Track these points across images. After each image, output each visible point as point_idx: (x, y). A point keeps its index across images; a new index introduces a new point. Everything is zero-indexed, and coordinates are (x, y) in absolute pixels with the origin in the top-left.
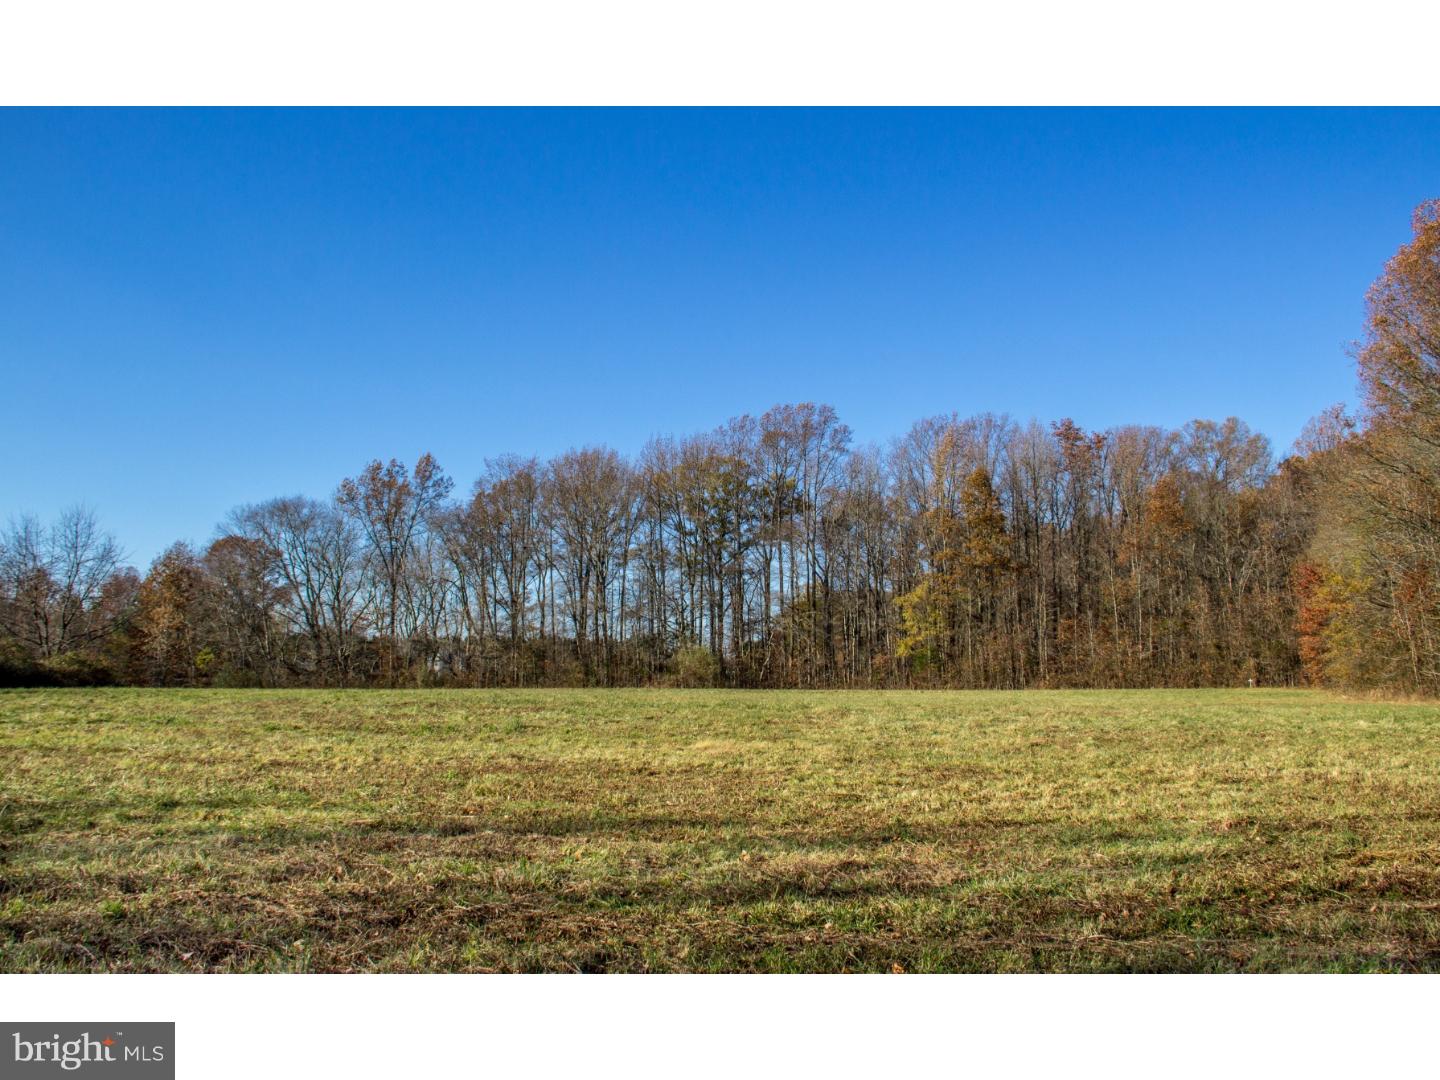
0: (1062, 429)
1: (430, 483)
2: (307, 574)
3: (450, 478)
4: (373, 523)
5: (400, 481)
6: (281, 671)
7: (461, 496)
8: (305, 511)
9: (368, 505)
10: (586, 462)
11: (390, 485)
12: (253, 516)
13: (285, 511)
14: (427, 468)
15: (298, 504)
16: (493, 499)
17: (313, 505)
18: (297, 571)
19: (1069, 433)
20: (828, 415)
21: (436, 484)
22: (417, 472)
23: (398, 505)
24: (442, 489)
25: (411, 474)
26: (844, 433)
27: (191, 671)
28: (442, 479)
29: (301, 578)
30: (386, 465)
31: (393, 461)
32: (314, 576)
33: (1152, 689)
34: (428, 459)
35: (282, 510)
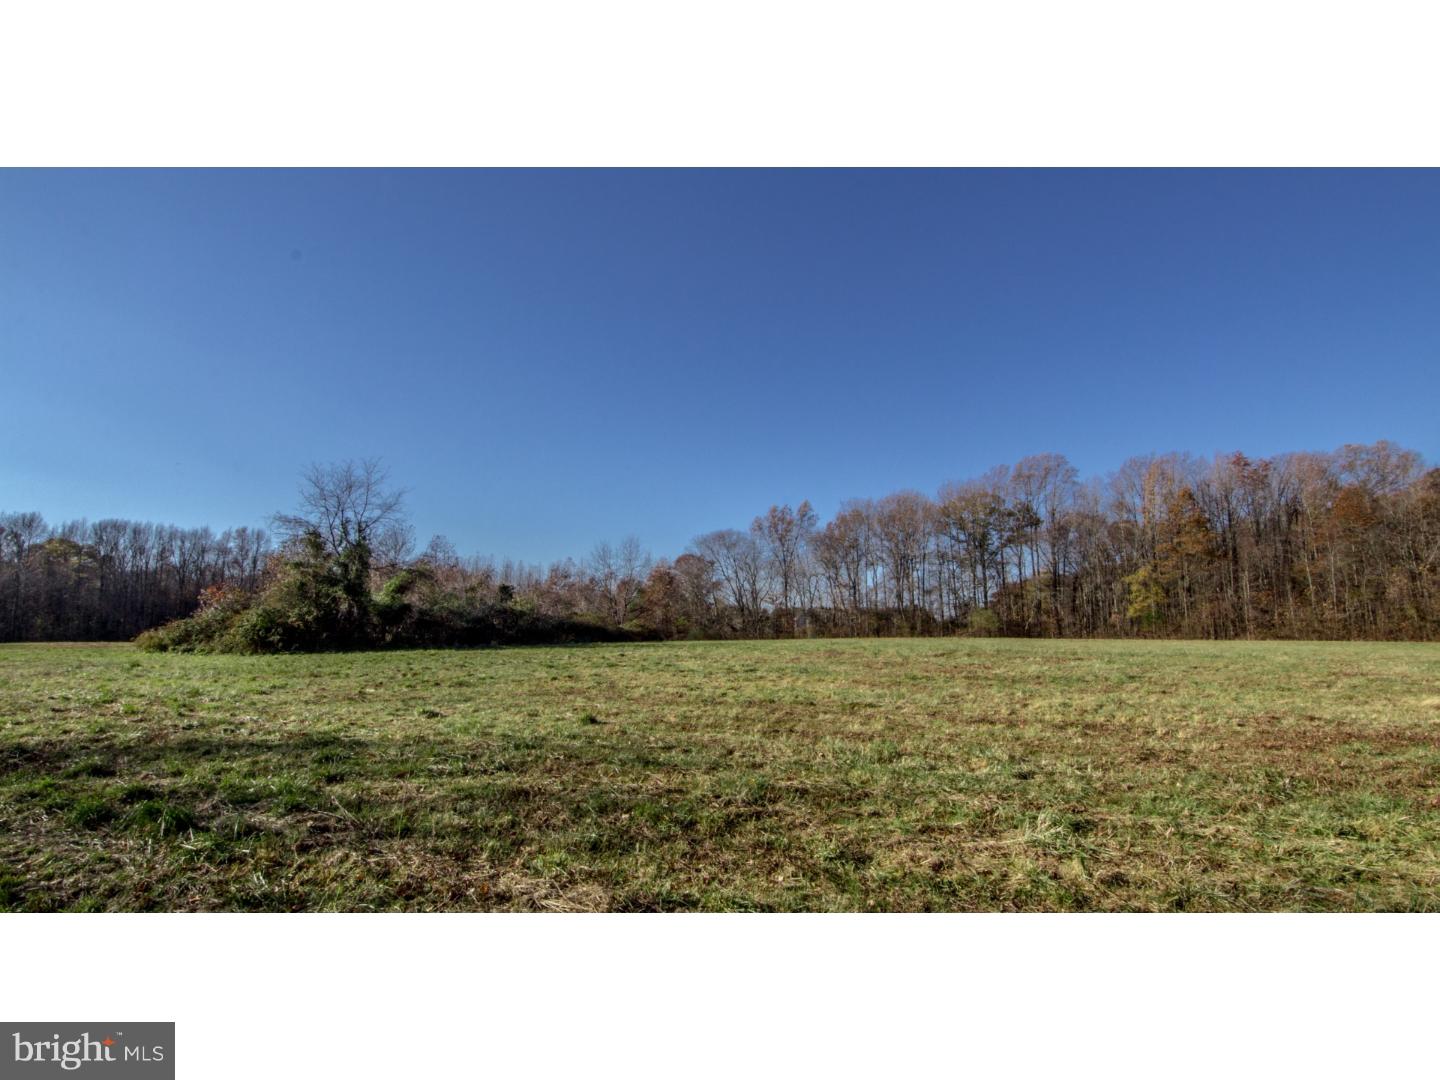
0: (1234, 459)
1: (806, 518)
2: (736, 572)
3: (818, 515)
4: (773, 541)
5: (788, 517)
6: (727, 629)
7: (821, 525)
8: (735, 537)
9: (770, 532)
10: (901, 501)
11: (782, 520)
12: (704, 542)
13: (722, 538)
14: (805, 512)
15: (730, 533)
16: (838, 526)
17: (739, 533)
18: (730, 572)
19: (1240, 462)
20: (1060, 461)
21: (809, 519)
22: (799, 513)
23: (787, 531)
24: (813, 521)
25: (795, 514)
26: (1074, 471)
27: (674, 629)
28: (813, 516)
29: (733, 576)
30: (781, 509)
31: (785, 506)
32: (740, 574)
34: (806, 505)
35: (721, 537)
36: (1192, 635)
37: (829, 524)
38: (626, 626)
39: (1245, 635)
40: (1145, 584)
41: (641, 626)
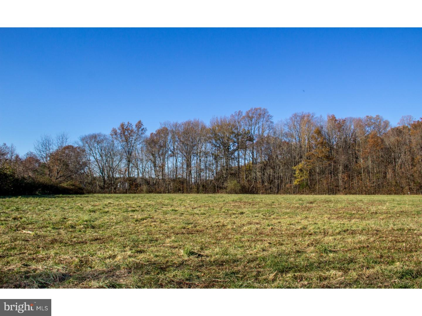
1: (140, 129)
3: (146, 128)
4: (122, 141)
5: (131, 128)
7: (148, 134)
8: (102, 137)
9: (121, 136)
11: (127, 129)
13: (96, 137)
14: (139, 125)
15: (99, 135)
16: (156, 135)
17: (104, 135)
18: (98, 156)
20: (265, 111)
22: (136, 126)
23: (130, 136)
24: (143, 131)
25: (134, 127)
26: (271, 117)
28: (144, 128)
30: (126, 123)
31: (128, 122)
33: (376, 195)
34: (140, 122)
35: (94, 137)
36: (320, 193)
37: (152, 134)
38: (65, 185)
39: (339, 192)
40: (301, 170)
41: (73, 185)
